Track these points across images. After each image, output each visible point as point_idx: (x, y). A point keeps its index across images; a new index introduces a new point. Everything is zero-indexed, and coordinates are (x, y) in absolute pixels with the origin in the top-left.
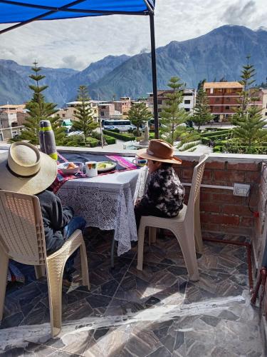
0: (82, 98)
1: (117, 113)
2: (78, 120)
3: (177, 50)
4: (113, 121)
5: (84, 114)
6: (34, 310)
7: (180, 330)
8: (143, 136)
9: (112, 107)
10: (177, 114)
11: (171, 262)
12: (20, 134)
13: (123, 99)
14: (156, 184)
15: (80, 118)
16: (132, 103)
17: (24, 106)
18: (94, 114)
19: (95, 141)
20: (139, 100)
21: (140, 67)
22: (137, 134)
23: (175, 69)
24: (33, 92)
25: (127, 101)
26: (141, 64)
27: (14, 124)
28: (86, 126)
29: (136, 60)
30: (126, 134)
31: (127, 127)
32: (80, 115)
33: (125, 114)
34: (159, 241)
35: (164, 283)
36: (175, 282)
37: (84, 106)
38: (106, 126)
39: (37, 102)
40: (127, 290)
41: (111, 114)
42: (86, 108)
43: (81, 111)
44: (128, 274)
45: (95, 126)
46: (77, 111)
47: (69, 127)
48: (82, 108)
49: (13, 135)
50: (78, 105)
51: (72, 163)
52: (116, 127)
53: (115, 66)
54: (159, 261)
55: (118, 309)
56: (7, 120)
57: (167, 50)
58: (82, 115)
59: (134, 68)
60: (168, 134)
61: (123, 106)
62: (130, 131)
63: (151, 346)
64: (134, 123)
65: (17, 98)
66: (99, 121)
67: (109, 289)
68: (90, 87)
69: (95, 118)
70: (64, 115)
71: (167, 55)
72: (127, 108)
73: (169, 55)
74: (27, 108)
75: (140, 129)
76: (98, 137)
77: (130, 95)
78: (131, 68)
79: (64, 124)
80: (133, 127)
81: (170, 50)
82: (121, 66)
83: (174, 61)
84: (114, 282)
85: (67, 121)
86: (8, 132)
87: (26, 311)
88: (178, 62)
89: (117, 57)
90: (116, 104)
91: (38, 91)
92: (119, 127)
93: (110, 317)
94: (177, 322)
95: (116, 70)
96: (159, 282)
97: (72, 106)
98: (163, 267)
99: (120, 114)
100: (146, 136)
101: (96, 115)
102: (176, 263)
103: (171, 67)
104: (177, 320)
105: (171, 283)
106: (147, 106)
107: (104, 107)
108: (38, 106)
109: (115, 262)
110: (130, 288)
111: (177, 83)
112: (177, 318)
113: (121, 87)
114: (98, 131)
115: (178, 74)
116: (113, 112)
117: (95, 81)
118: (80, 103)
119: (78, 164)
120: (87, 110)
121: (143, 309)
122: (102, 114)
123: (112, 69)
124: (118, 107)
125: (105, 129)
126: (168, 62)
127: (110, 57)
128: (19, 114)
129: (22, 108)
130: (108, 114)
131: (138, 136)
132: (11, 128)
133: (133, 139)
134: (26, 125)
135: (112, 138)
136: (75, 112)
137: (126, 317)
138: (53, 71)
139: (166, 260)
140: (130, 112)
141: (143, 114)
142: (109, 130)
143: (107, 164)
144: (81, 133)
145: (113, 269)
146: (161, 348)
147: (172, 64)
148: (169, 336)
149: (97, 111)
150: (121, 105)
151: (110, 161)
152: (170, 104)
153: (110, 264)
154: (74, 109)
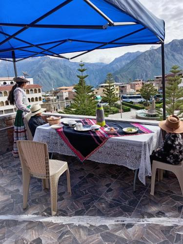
0: (108, 81)
1: (132, 91)
2: (105, 96)
3: (177, 45)
4: (129, 96)
5: (109, 92)
6: (91, 208)
7: (178, 233)
8: (150, 106)
9: (128, 87)
10: (177, 91)
11: (172, 193)
12: (70, 105)
13: (137, 81)
14: (169, 142)
15: (107, 94)
16: (143, 84)
17: (73, 87)
18: (116, 92)
19: (116, 109)
20: (148, 81)
21: (150, 58)
22: (146, 105)
23: (175, 59)
24: (79, 79)
25: (139, 82)
26: (150, 57)
27: (67, 99)
28: (110, 100)
29: (147, 54)
30: (138, 105)
31: (139, 100)
32: (107, 93)
33: (137, 91)
34: (164, 179)
35: (168, 204)
36: (175, 205)
37: (110, 86)
38: (124, 100)
39: (81, 85)
40: (144, 205)
41: (127, 91)
42: (111, 88)
43: (108, 90)
44: (144, 196)
45: (117, 99)
46: (105, 90)
47: (100, 100)
48: (108, 88)
49: (65, 105)
50: (106, 86)
51: (112, 128)
52: (131, 100)
53: (132, 59)
54: (164, 191)
55: (139, 215)
56: (62, 96)
57: (169, 46)
58: (108, 92)
59: (145, 59)
60: (170, 105)
61: (136, 86)
62: (140, 103)
63: (160, 238)
64: (144, 97)
65: (68, 82)
66: (120, 96)
67: (133, 203)
68: (115, 74)
69: (117, 94)
70: (96, 93)
71: (169, 49)
72: (139, 87)
73: (171, 49)
74: (74, 88)
75: (148, 101)
76: (118, 107)
77: (142, 77)
78: (143, 60)
79: (97, 98)
80: (143, 100)
81: (172, 46)
82: (135, 59)
83: (175, 53)
84: (136, 200)
85: (99, 97)
86: (63, 104)
87: (87, 208)
88: (178, 53)
89: (133, 53)
90: (131, 85)
91: (82, 78)
92: (133, 100)
93: (134, 218)
94: (177, 228)
95: (132, 62)
96: (164, 203)
97: (102, 87)
98: (167, 195)
99: (134, 91)
100: (153, 106)
101: (117, 92)
102: (176, 193)
103: (172, 57)
104: (176, 227)
105: (172, 205)
106: (154, 85)
107: (123, 87)
108: (81, 88)
109: (136, 188)
110: (146, 204)
111: (177, 70)
112: (176, 226)
113: (135, 73)
114: (119, 102)
115: (178, 62)
116: (129, 90)
117: (117, 69)
118: (108, 84)
119: (116, 129)
120: (112, 90)
121: (154, 217)
122: (121, 91)
123: (129, 62)
124: (133, 87)
125: (124, 101)
126: (170, 54)
127: (128, 53)
128: (70, 93)
129: (71, 89)
130: (126, 91)
131: (147, 106)
132: (65, 101)
133: (143, 108)
134: (74, 100)
135: (128, 107)
136: (104, 91)
137: (144, 220)
138: (91, 64)
139: (169, 191)
140: (141, 90)
141: (151, 91)
142: (126, 102)
143: (133, 129)
144: (107, 104)
145: (135, 192)
146: (166, 241)
147: (173, 55)
148: (171, 235)
149: (118, 90)
150: (135, 85)
151: (134, 127)
152: (172, 85)
153: (133, 189)
154: (103, 89)
